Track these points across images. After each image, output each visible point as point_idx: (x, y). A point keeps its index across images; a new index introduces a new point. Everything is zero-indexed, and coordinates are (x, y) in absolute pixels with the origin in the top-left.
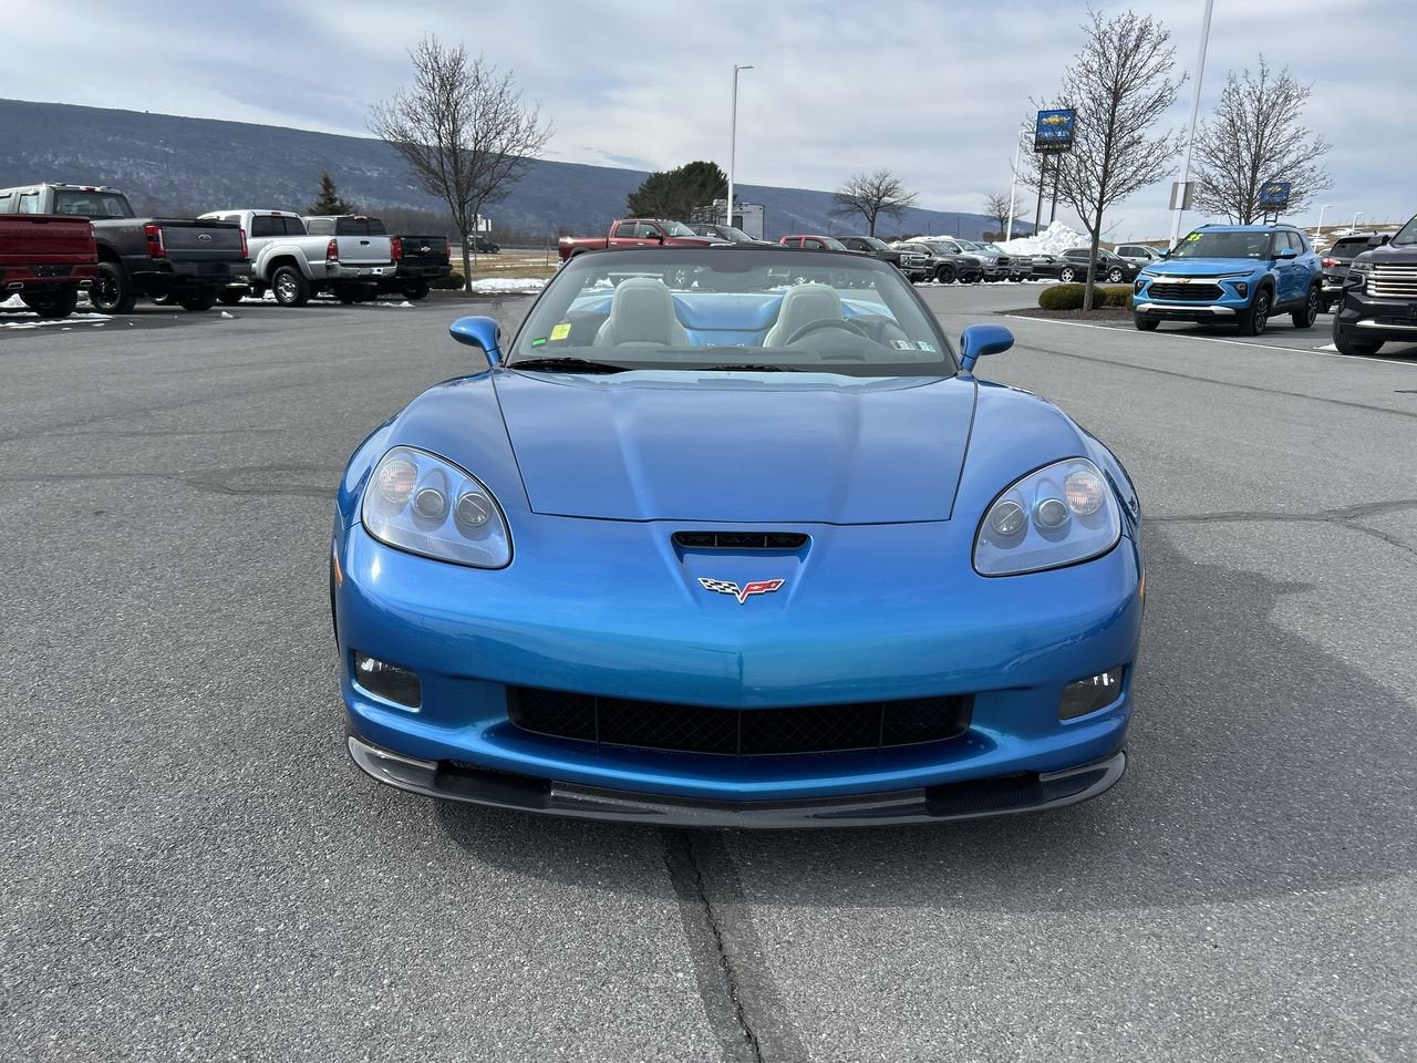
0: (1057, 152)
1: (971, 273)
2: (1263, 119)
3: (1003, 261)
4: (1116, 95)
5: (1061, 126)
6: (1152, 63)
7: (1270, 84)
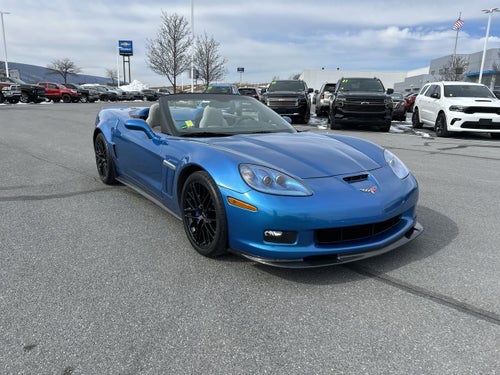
0: (128, 55)
1: (114, 98)
2: (208, 51)
3: (124, 93)
4: (176, 40)
5: (128, 47)
6: (185, 31)
7: (209, 40)
